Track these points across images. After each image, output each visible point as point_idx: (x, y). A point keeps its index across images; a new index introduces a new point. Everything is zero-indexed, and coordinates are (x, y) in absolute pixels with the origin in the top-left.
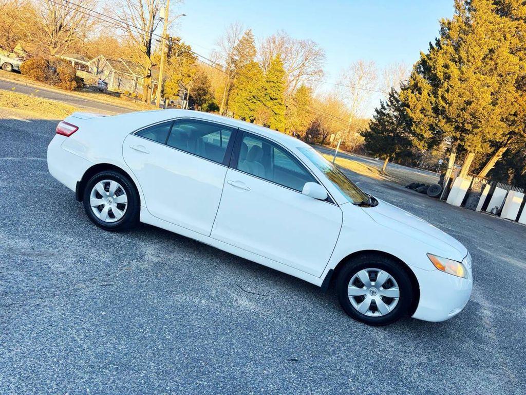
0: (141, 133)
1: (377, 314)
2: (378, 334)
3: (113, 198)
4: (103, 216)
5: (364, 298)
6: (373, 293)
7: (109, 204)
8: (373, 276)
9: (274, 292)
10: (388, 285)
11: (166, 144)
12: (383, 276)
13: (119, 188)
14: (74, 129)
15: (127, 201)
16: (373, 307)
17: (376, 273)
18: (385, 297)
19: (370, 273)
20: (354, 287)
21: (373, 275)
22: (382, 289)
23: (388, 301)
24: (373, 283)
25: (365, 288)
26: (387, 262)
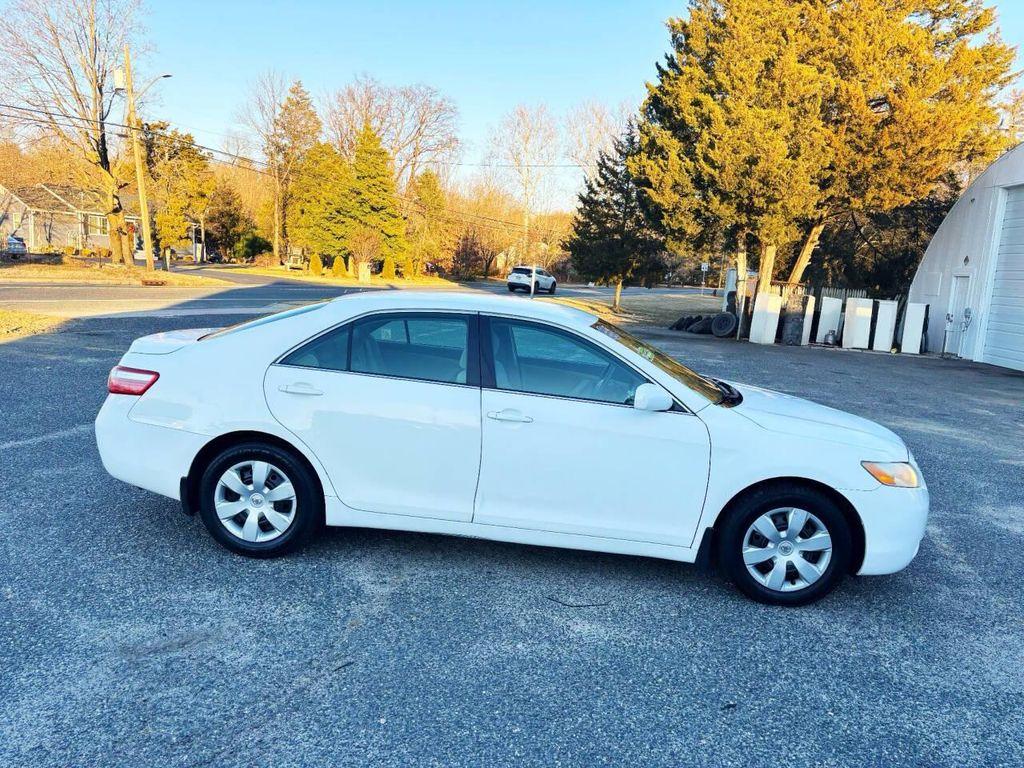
0: (291, 359)
1: (800, 585)
2: (812, 618)
3: (263, 494)
4: (249, 533)
5: (773, 564)
6: (786, 550)
7: (258, 507)
8: (781, 522)
9: (611, 592)
10: (809, 530)
11: (349, 369)
12: (797, 517)
13: (273, 471)
14: (150, 378)
15: (294, 494)
16: (792, 574)
17: (785, 516)
18: (808, 552)
19: (774, 518)
20: (752, 549)
21: (780, 520)
22: (799, 540)
23: (813, 557)
24: (783, 534)
25: (770, 545)
26: (798, 492)
